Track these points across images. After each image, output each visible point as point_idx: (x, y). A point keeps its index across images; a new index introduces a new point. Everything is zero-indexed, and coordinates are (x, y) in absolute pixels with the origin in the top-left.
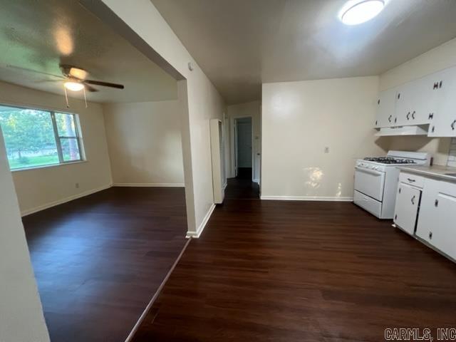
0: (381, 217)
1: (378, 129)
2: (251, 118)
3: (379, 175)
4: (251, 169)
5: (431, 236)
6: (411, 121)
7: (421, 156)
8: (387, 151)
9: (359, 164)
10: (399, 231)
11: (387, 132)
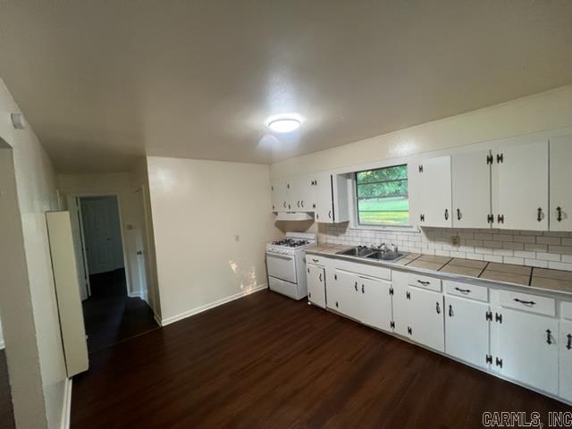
0: (298, 298)
1: (276, 213)
2: (116, 197)
3: (290, 259)
4: (123, 269)
5: (337, 305)
6: (301, 209)
7: (310, 236)
8: (284, 232)
9: (270, 249)
10: (315, 308)
11: (283, 217)
